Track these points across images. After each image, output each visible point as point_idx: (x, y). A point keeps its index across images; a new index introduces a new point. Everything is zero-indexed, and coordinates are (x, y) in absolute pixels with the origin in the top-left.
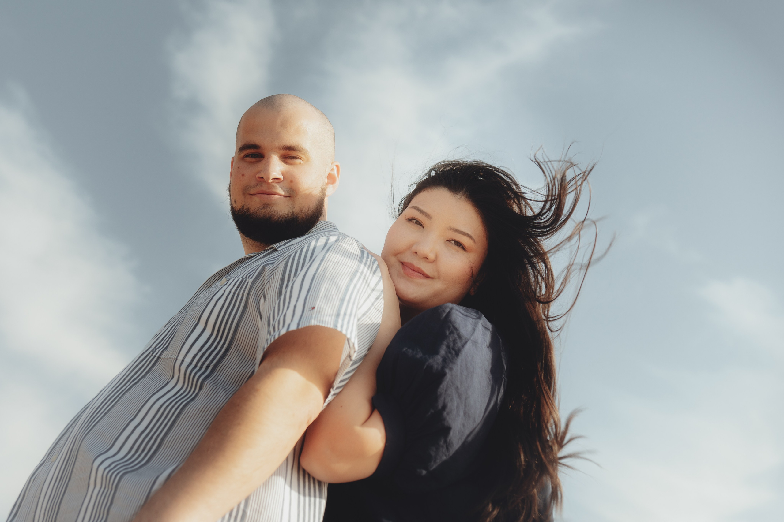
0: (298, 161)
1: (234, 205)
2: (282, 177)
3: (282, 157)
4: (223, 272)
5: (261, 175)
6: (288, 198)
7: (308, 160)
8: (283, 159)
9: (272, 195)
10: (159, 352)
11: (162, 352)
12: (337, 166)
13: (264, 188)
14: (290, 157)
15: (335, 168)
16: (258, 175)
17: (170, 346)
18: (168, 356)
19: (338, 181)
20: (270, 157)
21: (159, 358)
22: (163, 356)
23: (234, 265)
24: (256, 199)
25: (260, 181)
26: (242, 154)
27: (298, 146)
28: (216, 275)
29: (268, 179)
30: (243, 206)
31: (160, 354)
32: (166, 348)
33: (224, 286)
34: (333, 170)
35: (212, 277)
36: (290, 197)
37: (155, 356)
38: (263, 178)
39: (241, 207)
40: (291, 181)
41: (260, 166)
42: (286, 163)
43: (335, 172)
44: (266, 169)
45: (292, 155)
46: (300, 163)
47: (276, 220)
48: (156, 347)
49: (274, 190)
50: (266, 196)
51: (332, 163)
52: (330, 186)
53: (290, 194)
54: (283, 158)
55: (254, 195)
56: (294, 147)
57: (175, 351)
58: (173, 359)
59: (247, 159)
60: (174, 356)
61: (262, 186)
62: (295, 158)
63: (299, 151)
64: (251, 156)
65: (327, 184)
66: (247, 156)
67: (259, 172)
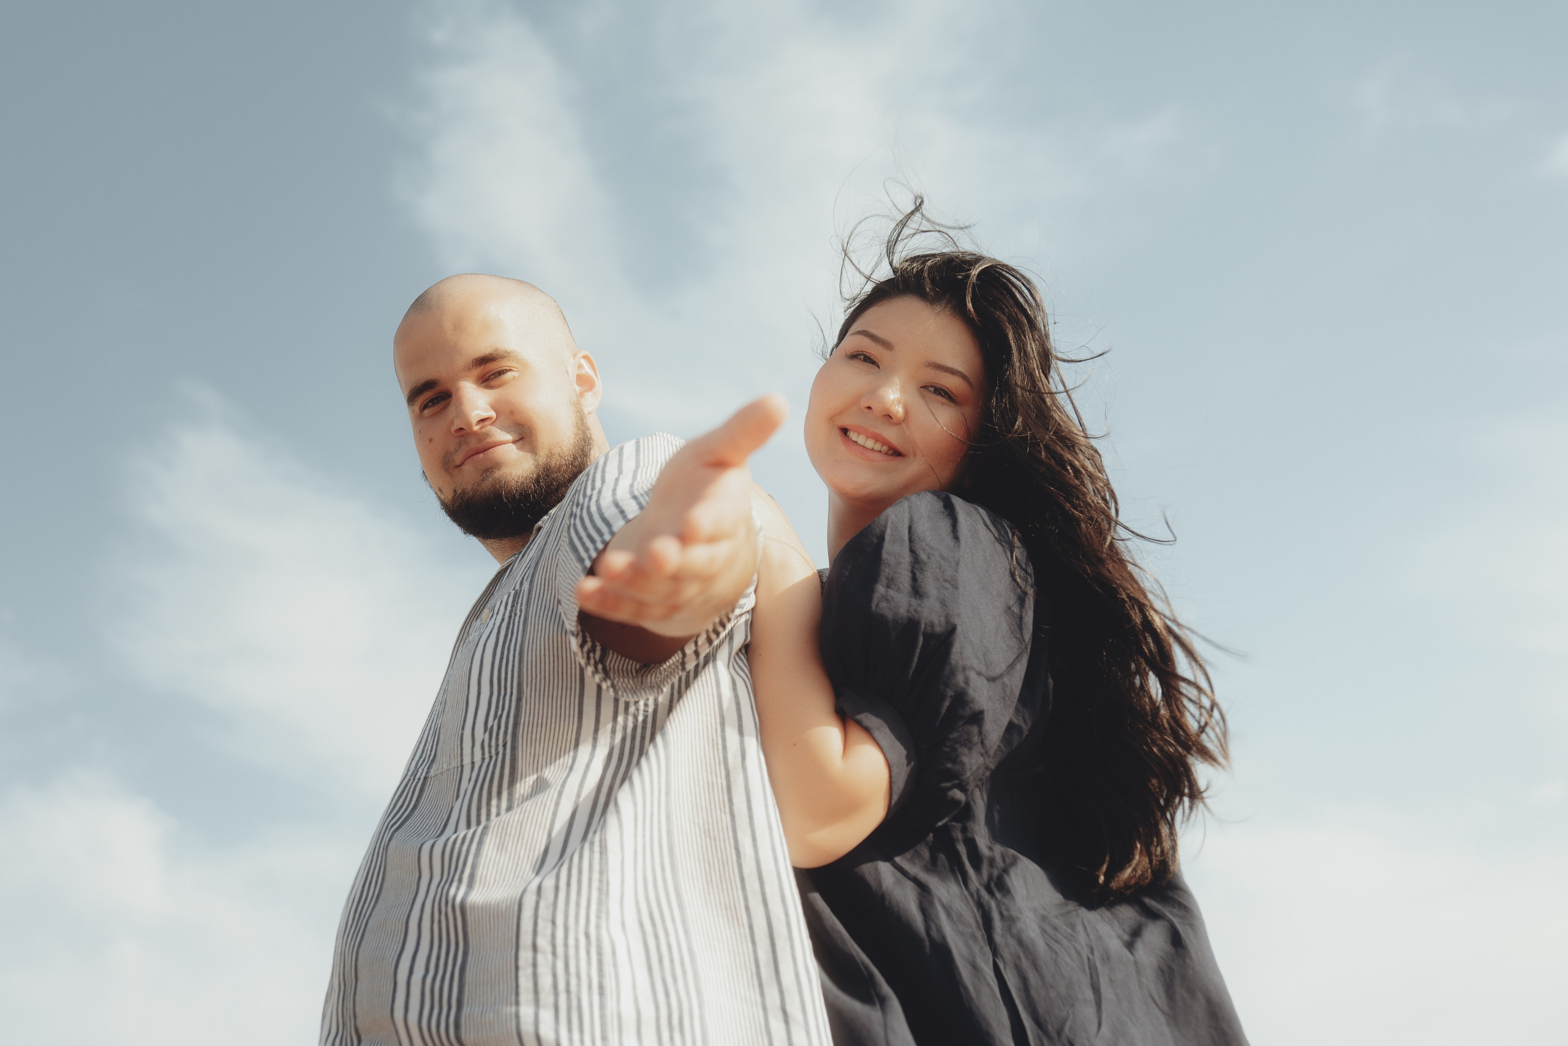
0: (509, 375)
1: (443, 497)
2: (493, 414)
3: (480, 382)
4: (478, 608)
5: (458, 424)
7: (525, 366)
8: (484, 384)
9: (496, 448)
10: (423, 770)
12: (585, 357)
13: (473, 444)
14: (494, 374)
15: (583, 361)
16: (453, 429)
17: (439, 754)
18: (442, 768)
19: (598, 383)
20: (458, 389)
21: (425, 778)
23: (491, 588)
24: (468, 468)
25: (462, 436)
26: (417, 408)
28: (469, 619)
29: (471, 426)
30: (455, 491)
32: (433, 761)
33: (491, 619)
34: (580, 366)
35: (466, 625)
36: (522, 440)
37: (419, 779)
38: (462, 429)
39: (453, 494)
40: (512, 413)
41: (451, 411)
42: (491, 387)
43: (587, 369)
44: (461, 414)
45: (494, 371)
46: (514, 378)
48: (416, 766)
49: (491, 440)
50: (481, 455)
51: (574, 356)
52: (589, 395)
53: (521, 433)
54: (483, 382)
55: (462, 463)
56: (491, 354)
57: (452, 755)
58: (456, 768)
59: (426, 412)
60: (455, 763)
61: (466, 443)
62: (501, 373)
63: (503, 357)
64: (431, 404)
65: (581, 394)
66: (424, 407)
67: (452, 423)
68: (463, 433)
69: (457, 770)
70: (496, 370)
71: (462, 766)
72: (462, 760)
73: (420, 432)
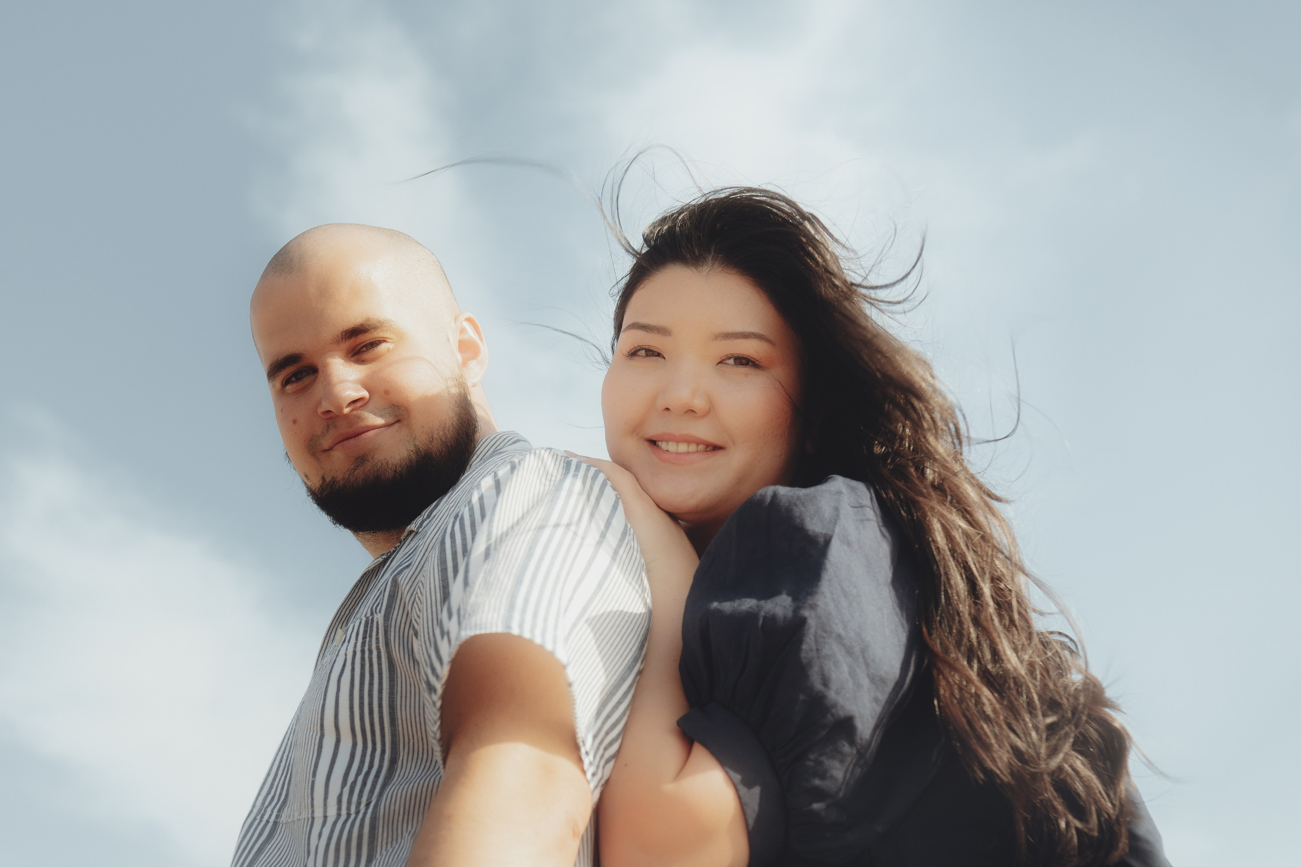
0: (383, 347)
1: (309, 484)
2: (365, 394)
3: (350, 355)
4: (343, 613)
5: (325, 406)
6: (397, 425)
7: (401, 336)
8: (355, 358)
9: (363, 435)
10: (272, 812)
11: (279, 811)
12: (469, 320)
13: (343, 429)
14: (365, 346)
15: (467, 325)
16: (320, 410)
17: (291, 796)
18: (294, 816)
19: (484, 349)
20: (326, 365)
21: (275, 823)
22: (283, 819)
23: (357, 590)
24: (338, 455)
25: (330, 418)
26: (278, 384)
27: (368, 319)
28: (333, 624)
29: (341, 409)
30: (323, 478)
31: (278, 816)
32: (285, 802)
33: (342, 645)
34: (463, 331)
35: (330, 631)
36: (398, 421)
38: (329, 412)
39: (321, 482)
40: (387, 392)
41: (318, 390)
42: (362, 362)
43: (471, 333)
44: (329, 393)
45: (366, 343)
46: (389, 350)
47: (391, 477)
49: (362, 424)
50: (352, 441)
51: (456, 319)
52: (473, 364)
53: (396, 416)
54: (353, 356)
55: (330, 449)
56: (362, 325)
57: (303, 804)
58: (306, 820)
59: (288, 387)
60: (306, 814)
61: (335, 426)
62: (375, 344)
63: (375, 328)
64: (294, 379)
65: (465, 364)
66: (286, 382)
67: (319, 404)
68: (331, 418)
69: (308, 822)
70: (368, 342)
71: (313, 818)
72: (313, 812)
73: (282, 411)
